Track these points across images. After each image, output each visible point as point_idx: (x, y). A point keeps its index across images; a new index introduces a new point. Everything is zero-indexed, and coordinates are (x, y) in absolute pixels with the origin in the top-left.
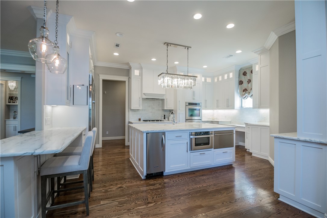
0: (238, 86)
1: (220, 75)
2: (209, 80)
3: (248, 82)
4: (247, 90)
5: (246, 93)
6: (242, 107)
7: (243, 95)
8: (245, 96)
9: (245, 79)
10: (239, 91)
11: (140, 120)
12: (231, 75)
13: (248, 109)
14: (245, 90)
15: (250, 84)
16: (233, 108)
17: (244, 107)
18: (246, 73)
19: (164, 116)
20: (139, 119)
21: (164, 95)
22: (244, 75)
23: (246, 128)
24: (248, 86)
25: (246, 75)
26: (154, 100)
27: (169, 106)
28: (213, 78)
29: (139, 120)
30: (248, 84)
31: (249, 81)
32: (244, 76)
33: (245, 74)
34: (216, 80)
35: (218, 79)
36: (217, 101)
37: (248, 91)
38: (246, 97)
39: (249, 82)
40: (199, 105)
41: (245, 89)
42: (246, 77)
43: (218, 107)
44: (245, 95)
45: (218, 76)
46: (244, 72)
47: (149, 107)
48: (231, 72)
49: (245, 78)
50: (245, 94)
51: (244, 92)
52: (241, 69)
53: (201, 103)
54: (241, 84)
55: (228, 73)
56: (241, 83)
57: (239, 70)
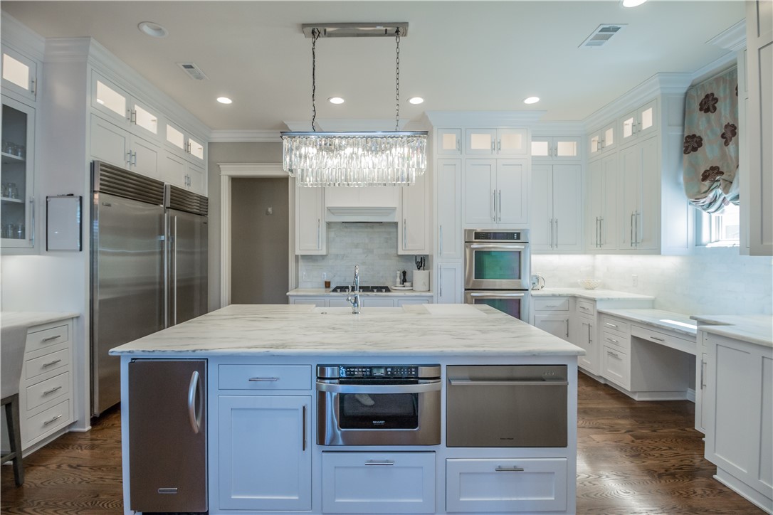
0: (681, 158)
1: (607, 126)
2: (566, 149)
3: (723, 136)
4: (722, 173)
5: (715, 184)
6: (698, 242)
7: (699, 192)
8: (707, 201)
9: (706, 126)
10: (681, 179)
11: (327, 285)
12: (648, 119)
13: (722, 253)
14: (712, 174)
15: (731, 146)
16: (655, 248)
17: (709, 246)
18: (716, 100)
19: (404, 273)
20: (326, 282)
21: (394, 209)
22: (707, 110)
23: (699, 338)
24: (724, 156)
25: (715, 109)
26: (372, 227)
27: (411, 244)
28: (583, 140)
29: (326, 287)
30: (726, 144)
31: (731, 132)
32: (706, 114)
33: (708, 104)
34: (594, 147)
35: (602, 141)
36: (599, 221)
37: (724, 177)
38: (715, 200)
39: (729, 135)
40: (518, 238)
41: (712, 168)
42: (712, 116)
43: (600, 245)
44: (711, 195)
45: (601, 131)
46: (707, 96)
47: (357, 246)
48: (645, 106)
49: (709, 121)
50: (709, 190)
51: (707, 183)
52: (692, 87)
53: (526, 231)
54: (695, 149)
55: (636, 112)
56: (692, 144)
57: (685, 91)
